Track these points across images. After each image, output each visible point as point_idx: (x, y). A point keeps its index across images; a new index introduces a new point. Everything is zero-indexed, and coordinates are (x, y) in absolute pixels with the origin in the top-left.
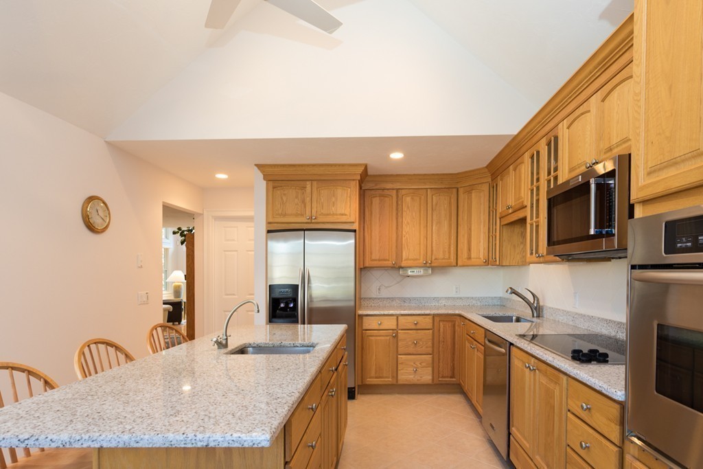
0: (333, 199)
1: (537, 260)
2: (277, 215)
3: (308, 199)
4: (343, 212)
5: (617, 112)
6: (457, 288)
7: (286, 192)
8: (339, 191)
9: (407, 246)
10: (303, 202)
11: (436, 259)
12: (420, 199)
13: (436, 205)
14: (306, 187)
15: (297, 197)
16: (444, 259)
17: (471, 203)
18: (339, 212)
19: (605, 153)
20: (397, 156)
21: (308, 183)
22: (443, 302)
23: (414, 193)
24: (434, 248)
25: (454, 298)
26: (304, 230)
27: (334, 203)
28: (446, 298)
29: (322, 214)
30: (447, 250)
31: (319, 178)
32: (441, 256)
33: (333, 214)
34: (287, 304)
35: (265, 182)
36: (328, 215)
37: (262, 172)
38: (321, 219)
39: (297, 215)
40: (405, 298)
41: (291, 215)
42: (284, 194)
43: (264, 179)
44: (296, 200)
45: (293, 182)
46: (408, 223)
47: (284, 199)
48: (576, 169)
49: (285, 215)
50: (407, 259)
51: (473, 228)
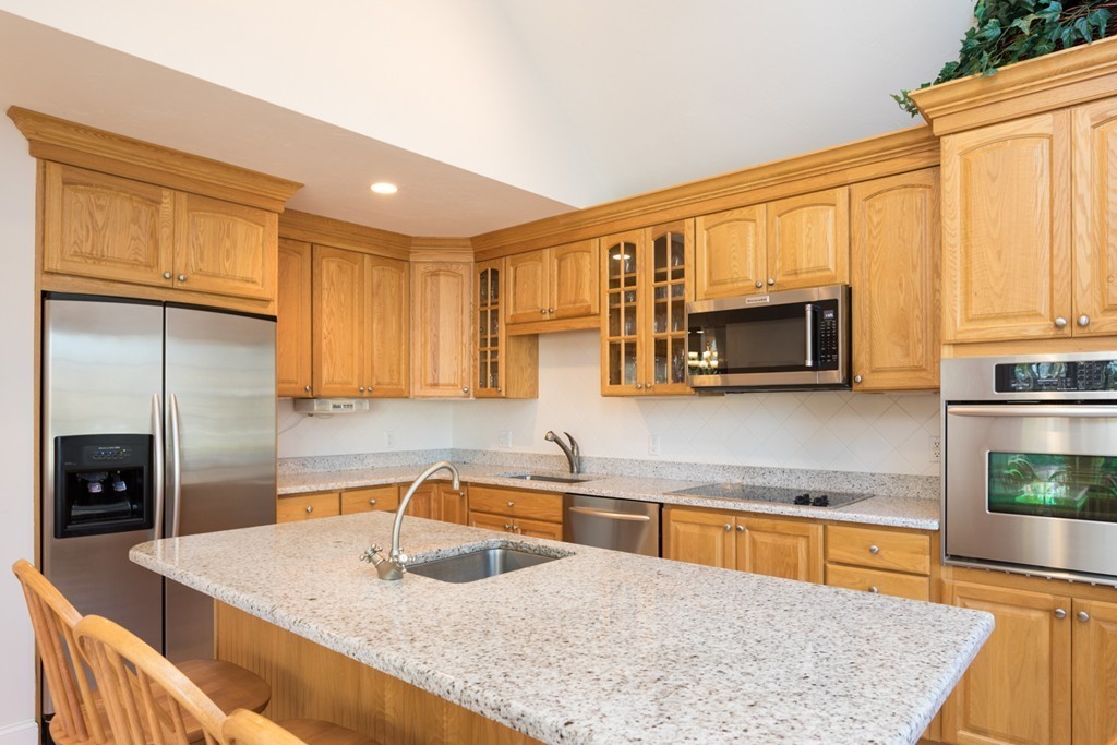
0: (228, 244)
1: (634, 391)
2: (76, 254)
3: (165, 232)
4: (250, 275)
5: (808, 235)
6: (389, 436)
7: (102, 202)
8: (241, 228)
9: (331, 357)
10: (154, 236)
11: (378, 384)
12: (353, 270)
13: (379, 285)
14: (160, 203)
15: (135, 220)
16: (390, 384)
17: (438, 292)
18: (240, 273)
19: (784, 275)
20: (384, 188)
21: (166, 193)
22: (370, 462)
23: (341, 258)
24: (375, 364)
25: (387, 454)
26: (165, 304)
27: (228, 251)
28: (374, 454)
29: (199, 272)
30: (395, 367)
31: (192, 188)
32: (387, 380)
33: (227, 277)
34: (108, 485)
35: (34, 160)
36: (214, 276)
37: (25, 131)
38: (198, 283)
39: (134, 264)
40: (305, 459)
41: (120, 261)
42: (100, 207)
43: (32, 153)
44: (134, 229)
45: (123, 182)
46: (331, 312)
47: (100, 217)
48: (726, 283)
49: (100, 259)
50: (331, 382)
51: (441, 334)
